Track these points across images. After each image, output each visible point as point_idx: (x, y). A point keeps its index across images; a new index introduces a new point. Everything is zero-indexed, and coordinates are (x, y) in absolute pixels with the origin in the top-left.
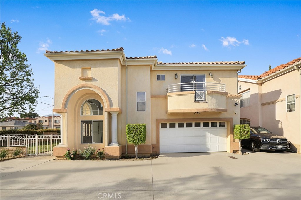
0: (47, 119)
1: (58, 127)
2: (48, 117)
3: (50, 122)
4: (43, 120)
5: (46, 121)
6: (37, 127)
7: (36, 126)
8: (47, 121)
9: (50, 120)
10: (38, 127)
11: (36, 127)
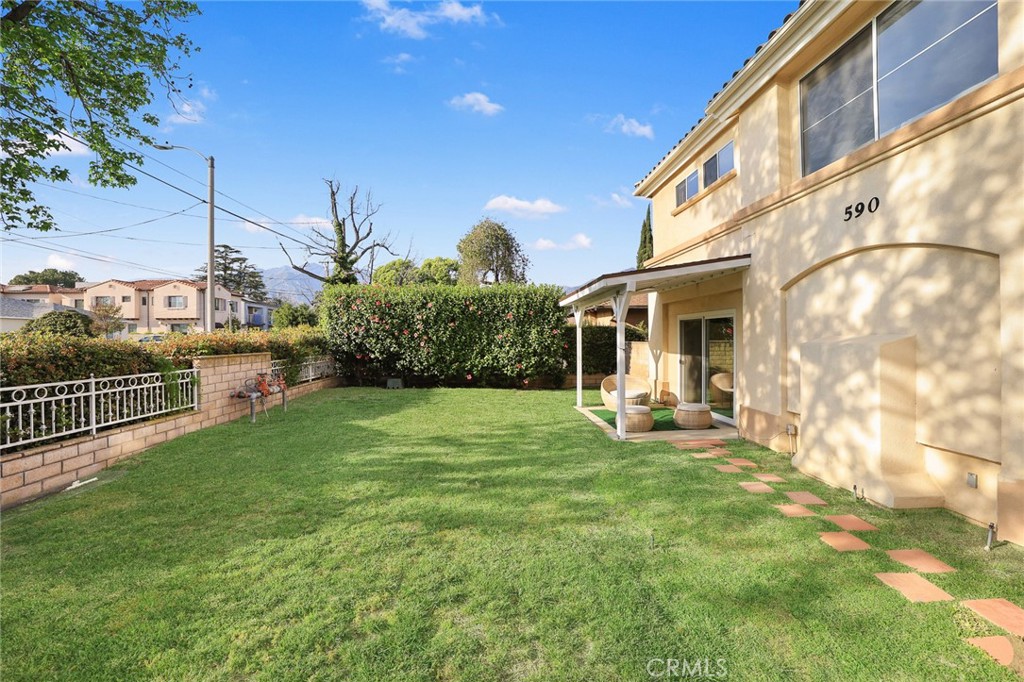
0: (130, 292)
1: (178, 325)
2: (133, 283)
3: (144, 303)
4: (111, 295)
5: (125, 299)
6: (91, 322)
7: (87, 320)
8: (133, 298)
9: (145, 295)
10: (98, 322)
11: (87, 325)
